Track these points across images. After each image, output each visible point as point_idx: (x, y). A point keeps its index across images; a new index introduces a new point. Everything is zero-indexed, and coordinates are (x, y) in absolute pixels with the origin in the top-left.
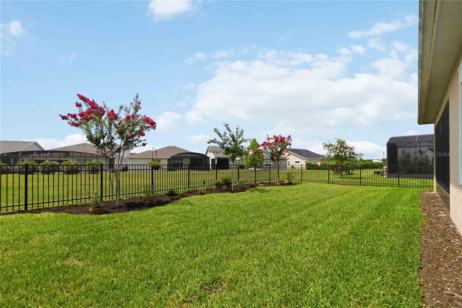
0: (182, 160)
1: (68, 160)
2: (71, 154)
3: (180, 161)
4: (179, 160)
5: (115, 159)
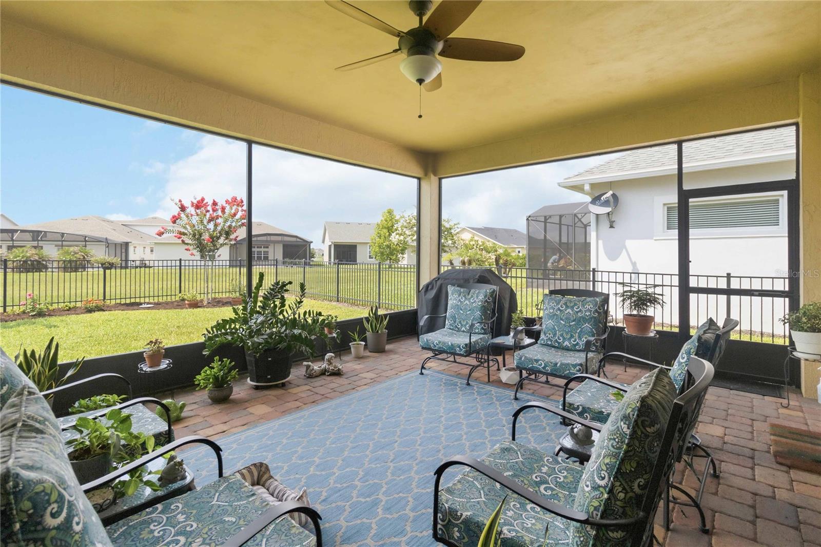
0: (268, 247)
1: (24, 246)
2: (49, 236)
3: (263, 250)
4: (261, 247)
5: (130, 244)
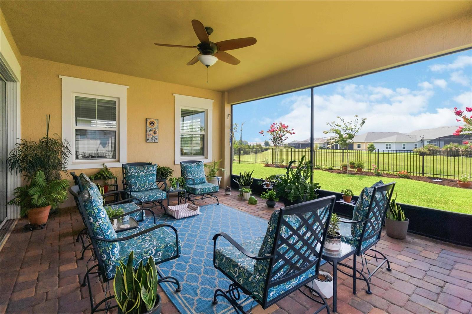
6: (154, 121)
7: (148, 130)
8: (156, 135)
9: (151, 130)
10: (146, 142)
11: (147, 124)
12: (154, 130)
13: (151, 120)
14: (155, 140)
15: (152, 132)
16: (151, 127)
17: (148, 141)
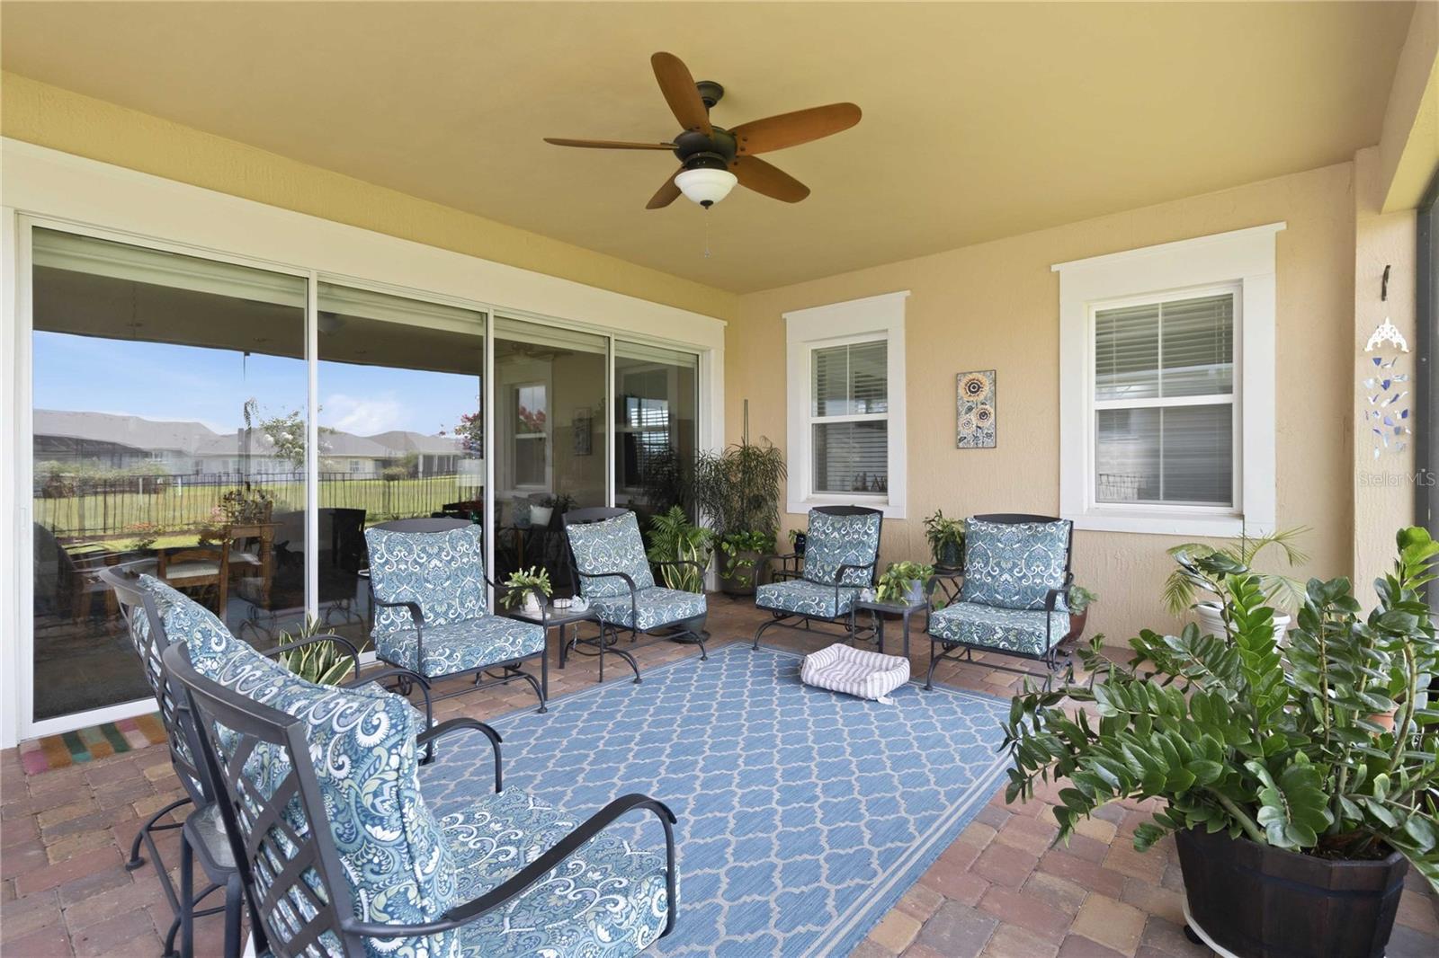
6: (980, 376)
7: (963, 410)
8: (987, 424)
9: (970, 409)
10: (958, 448)
11: (959, 391)
12: (980, 406)
13: (971, 377)
14: (985, 440)
15: (973, 417)
16: (971, 399)
17: (961, 445)
